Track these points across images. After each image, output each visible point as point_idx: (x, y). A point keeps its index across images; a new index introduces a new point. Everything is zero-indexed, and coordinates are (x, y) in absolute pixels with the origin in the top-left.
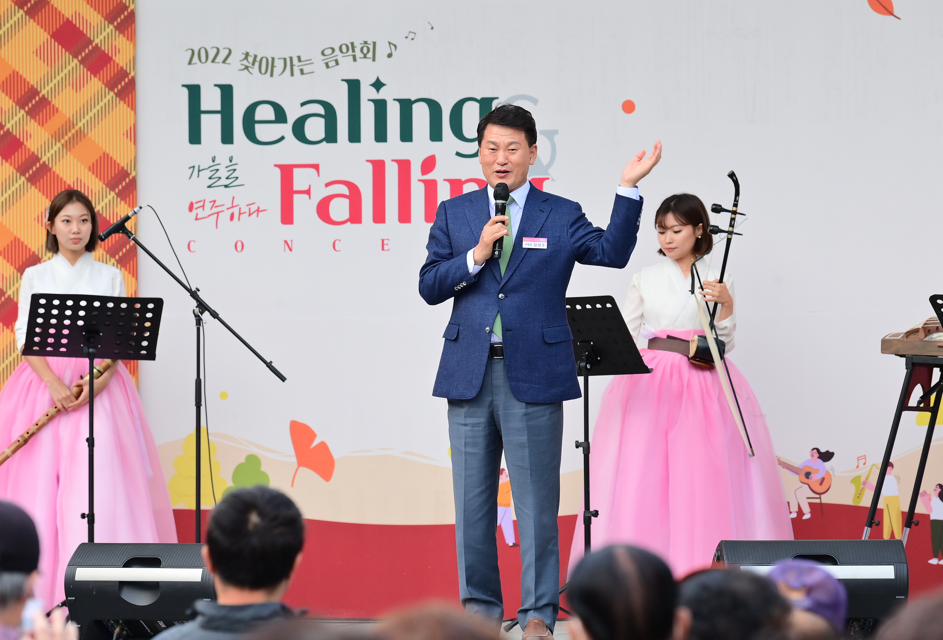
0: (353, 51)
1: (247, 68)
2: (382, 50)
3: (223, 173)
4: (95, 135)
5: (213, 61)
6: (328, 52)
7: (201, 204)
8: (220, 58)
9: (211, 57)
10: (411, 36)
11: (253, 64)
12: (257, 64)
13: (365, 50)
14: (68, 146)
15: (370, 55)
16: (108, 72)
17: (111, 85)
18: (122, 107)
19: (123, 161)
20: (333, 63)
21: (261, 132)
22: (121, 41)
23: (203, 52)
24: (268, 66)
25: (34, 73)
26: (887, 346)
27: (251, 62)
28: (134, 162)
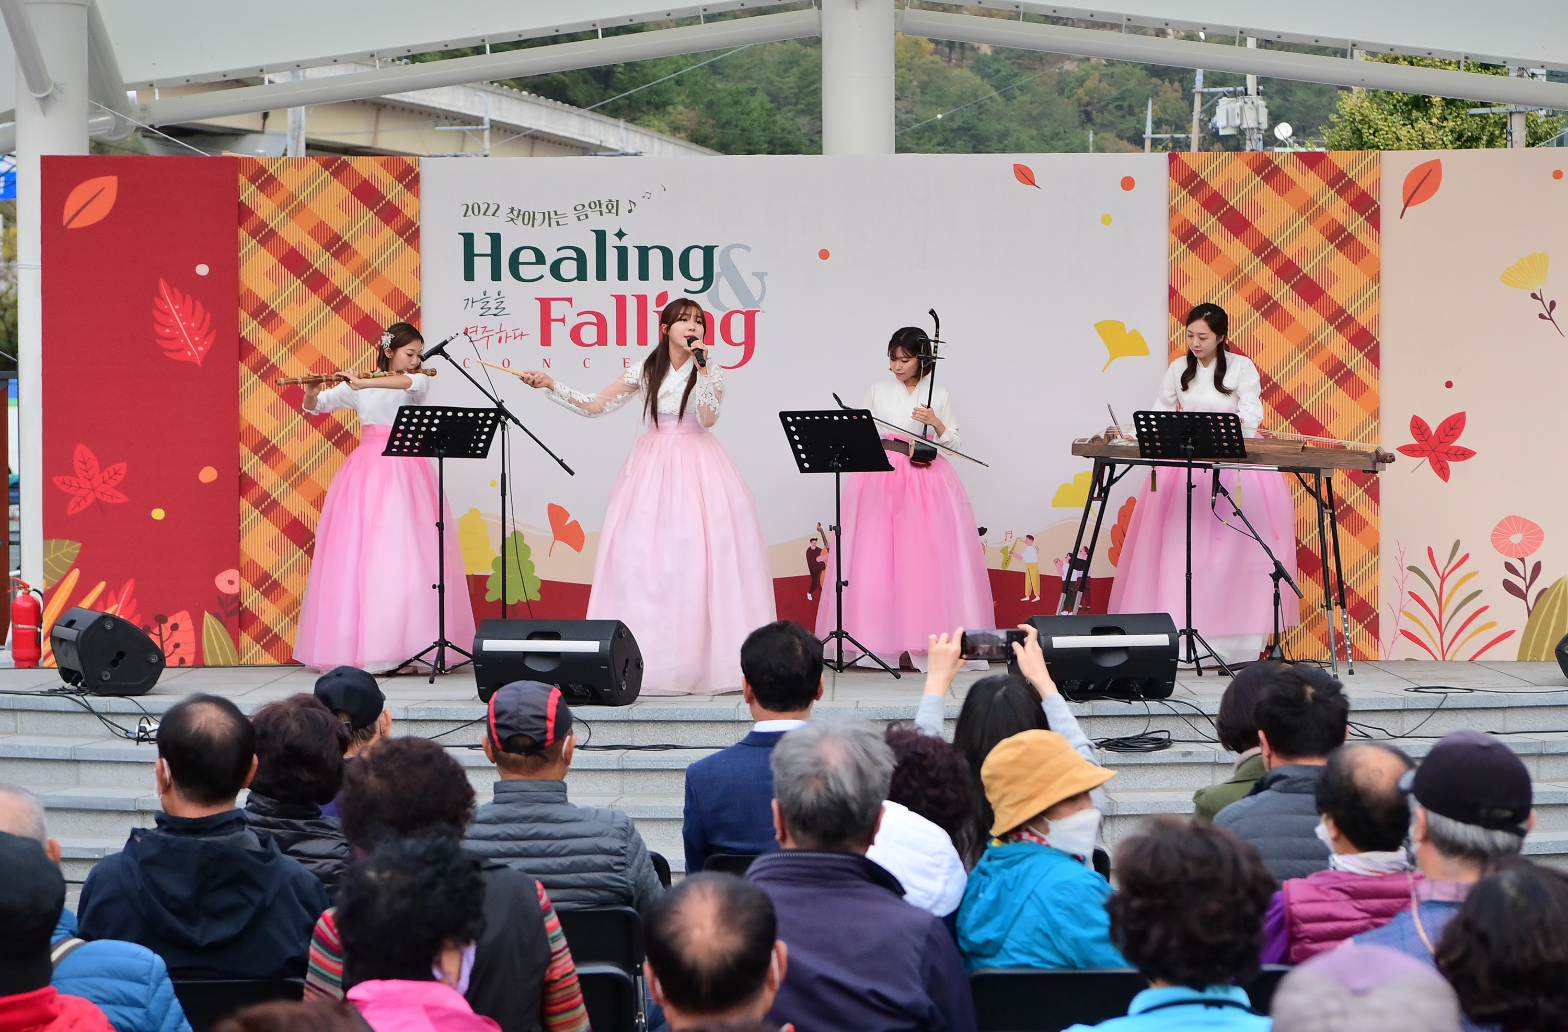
0: (600, 207)
1: (512, 220)
2: (624, 207)
3: (493, 304)
4: (386, 273)
5: (484, 214)
6: (578, 208)
7: (475, 329)
8: (490, 212)
9: (482, 211)
10: (648, 195)
11: (518, 217)
12: (521, 217)
13: (610, 207)
14: (366, 282)
15: (614, 211)
16: (398, 222)
17: (400, 233)
18: (410, 249)
19: (410, 295)
20: (584, 217)
21: (524, 271)
22: (409, 197)
23: (476, 206)
24: (530, 219)
25: (337, 222)
26: (1077, 449)
27: (516, 215)
28: (419, 295)
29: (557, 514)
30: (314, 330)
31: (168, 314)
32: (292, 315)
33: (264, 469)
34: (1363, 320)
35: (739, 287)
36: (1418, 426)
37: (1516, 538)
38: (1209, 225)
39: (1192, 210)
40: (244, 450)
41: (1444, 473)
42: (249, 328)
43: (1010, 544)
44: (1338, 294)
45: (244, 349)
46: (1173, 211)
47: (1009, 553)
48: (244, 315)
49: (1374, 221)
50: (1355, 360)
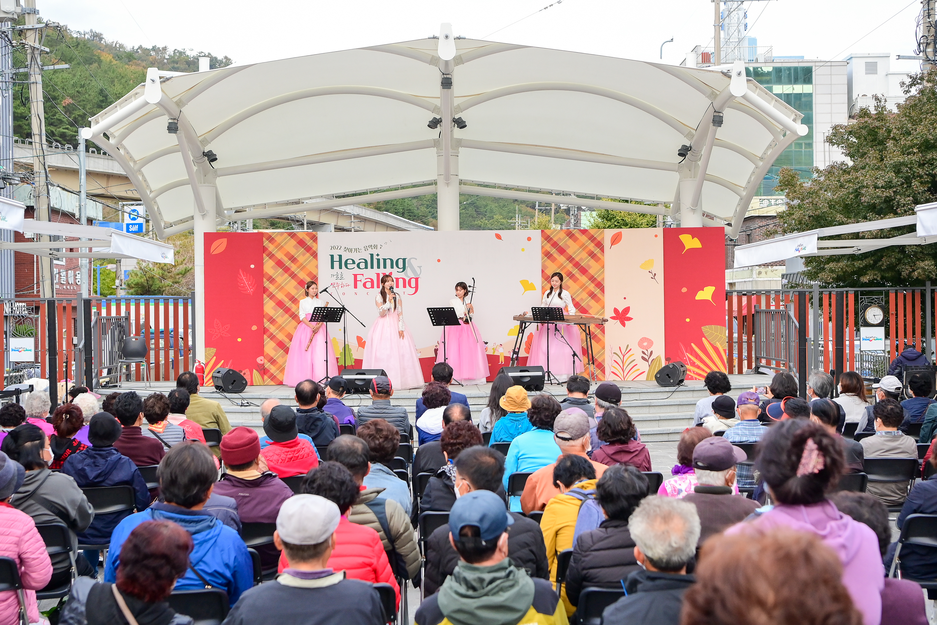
0: (372, 247)
1: (345, 251)
2: (379, 247)
3: (339, 276)
4: (308, 267)
6: (365, 247)
7: (335, 284)
8: (339, 248)
9: (336, 248)
10: (386, 243)
12: (348, 250)
13: (375, 247)
14: (301, 270)
16: (311, 251)
17: (312, 255)
18: (315, 260)
19: (314, 273)
20: (367, 250)
21: (349, 266)
22: (314, 244)
23: (334, 247)
24: (351, 250)
25: (293, 252)
26: (515, 318)
27: (346, 249)
28: (317, 273)
29: (359, 339)
30: (286, 284)
31: (242, 280)
32: (279, 280)
33: (271, 326)
34: (599, 279)
35: (414, 271)
36: (616, 310)
37: (645, 344)
38: (553, 251)
39: (548, 247)
40: (265, 320)
41: (624, 325)
42: (266, 284)
43: (495, 347)
44: (592, 271)
45: (265, 290)
46: (542, 247)
47: (495, 350)
48: (265, 280)
49: (602, 250)
50: (597, 291)
